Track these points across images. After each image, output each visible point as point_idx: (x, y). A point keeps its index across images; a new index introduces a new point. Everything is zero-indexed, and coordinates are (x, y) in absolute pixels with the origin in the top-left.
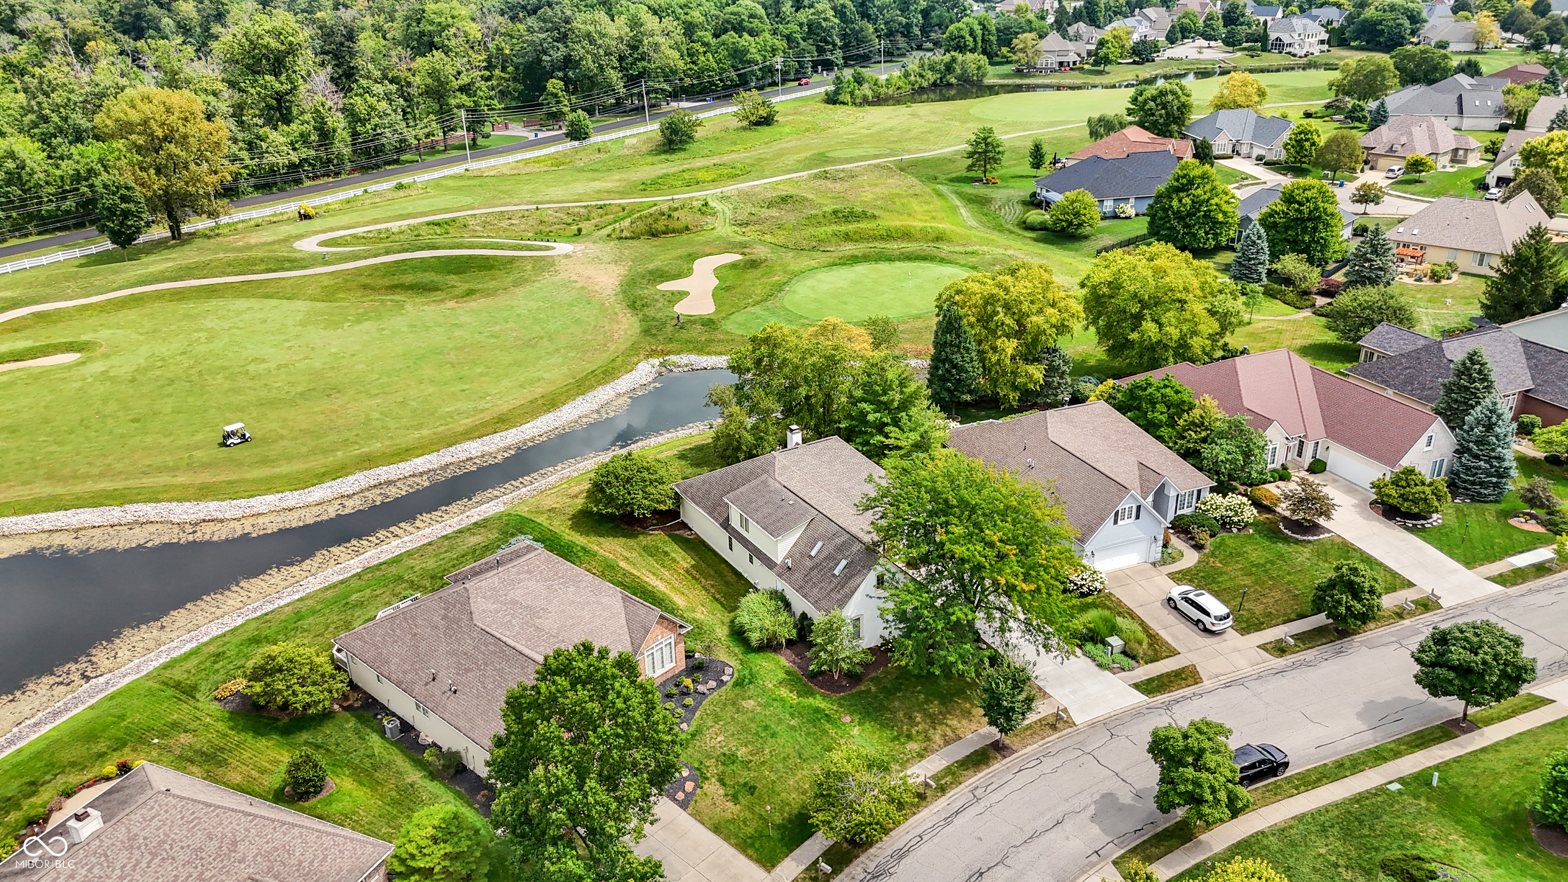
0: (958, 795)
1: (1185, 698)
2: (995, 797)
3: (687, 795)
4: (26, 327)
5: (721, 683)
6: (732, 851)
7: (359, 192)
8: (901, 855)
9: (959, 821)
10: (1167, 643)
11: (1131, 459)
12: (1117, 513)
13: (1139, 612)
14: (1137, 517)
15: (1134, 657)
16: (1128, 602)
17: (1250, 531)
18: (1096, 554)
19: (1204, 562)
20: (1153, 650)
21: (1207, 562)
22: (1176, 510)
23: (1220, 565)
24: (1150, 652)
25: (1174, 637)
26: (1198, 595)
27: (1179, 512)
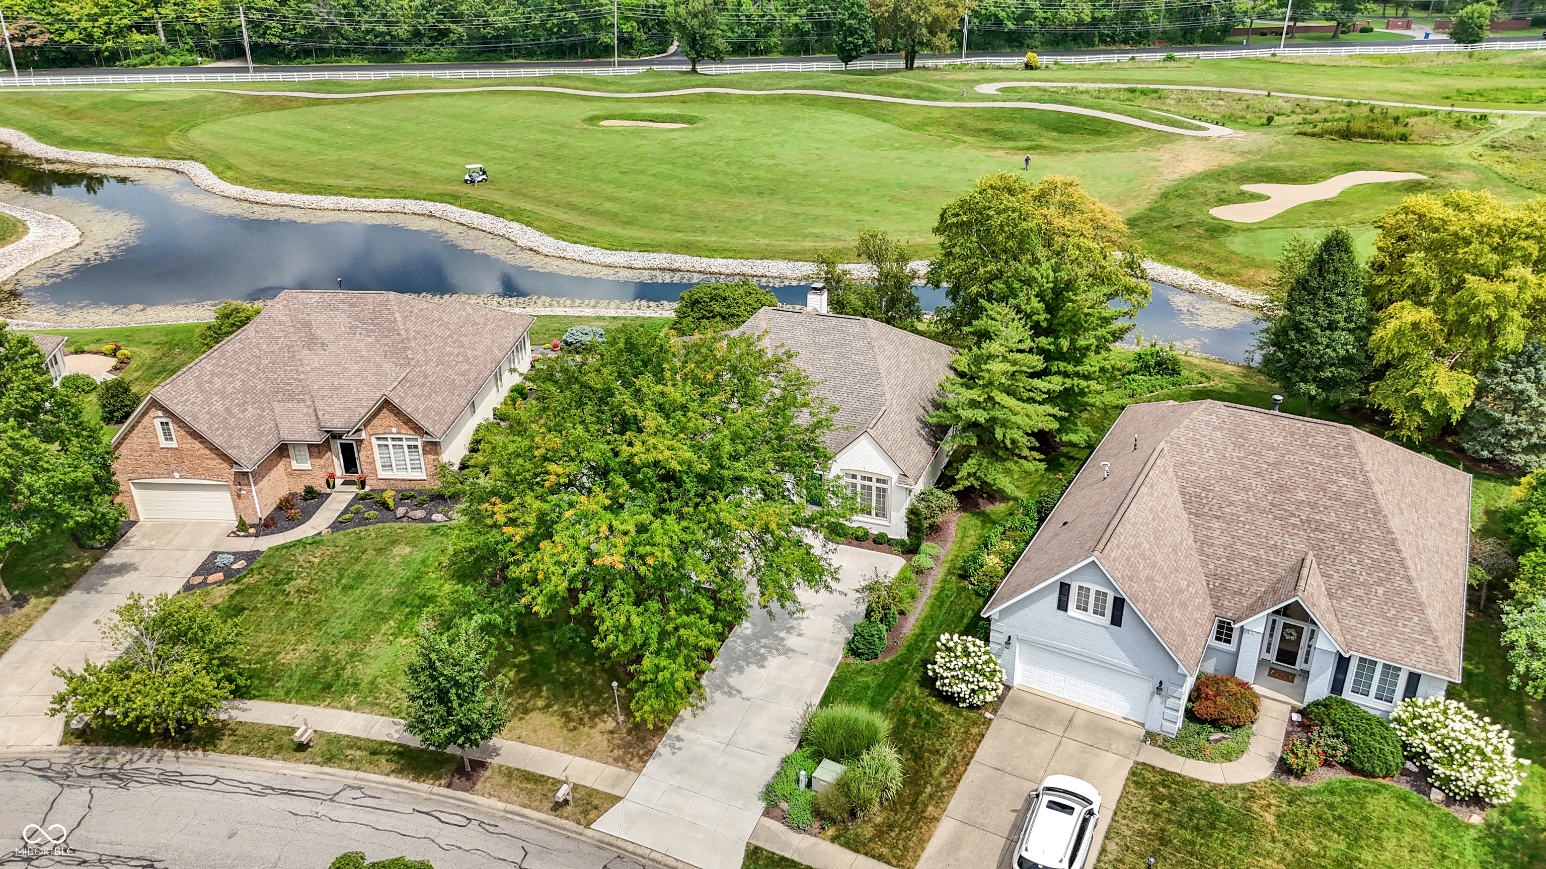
0: (333, 777)
3: (203, 583)
8: (166, 779)
10: (922, 843)
11: (1297, 545)
12: (1064, 588)
13: (973, 775)
14: (1116, 620)
15: (818, 813)
16: (986, 751)
17: (1477, 818)
18: (1017, 646)
19: (1250, 792)
20: (881, 833)
21: (1252, 797)
22: (1337, 686)
23: (1270, 819)
24: (868, 831)
25: (954, 845)
26: (1053, 805)
27: (1347, 694)
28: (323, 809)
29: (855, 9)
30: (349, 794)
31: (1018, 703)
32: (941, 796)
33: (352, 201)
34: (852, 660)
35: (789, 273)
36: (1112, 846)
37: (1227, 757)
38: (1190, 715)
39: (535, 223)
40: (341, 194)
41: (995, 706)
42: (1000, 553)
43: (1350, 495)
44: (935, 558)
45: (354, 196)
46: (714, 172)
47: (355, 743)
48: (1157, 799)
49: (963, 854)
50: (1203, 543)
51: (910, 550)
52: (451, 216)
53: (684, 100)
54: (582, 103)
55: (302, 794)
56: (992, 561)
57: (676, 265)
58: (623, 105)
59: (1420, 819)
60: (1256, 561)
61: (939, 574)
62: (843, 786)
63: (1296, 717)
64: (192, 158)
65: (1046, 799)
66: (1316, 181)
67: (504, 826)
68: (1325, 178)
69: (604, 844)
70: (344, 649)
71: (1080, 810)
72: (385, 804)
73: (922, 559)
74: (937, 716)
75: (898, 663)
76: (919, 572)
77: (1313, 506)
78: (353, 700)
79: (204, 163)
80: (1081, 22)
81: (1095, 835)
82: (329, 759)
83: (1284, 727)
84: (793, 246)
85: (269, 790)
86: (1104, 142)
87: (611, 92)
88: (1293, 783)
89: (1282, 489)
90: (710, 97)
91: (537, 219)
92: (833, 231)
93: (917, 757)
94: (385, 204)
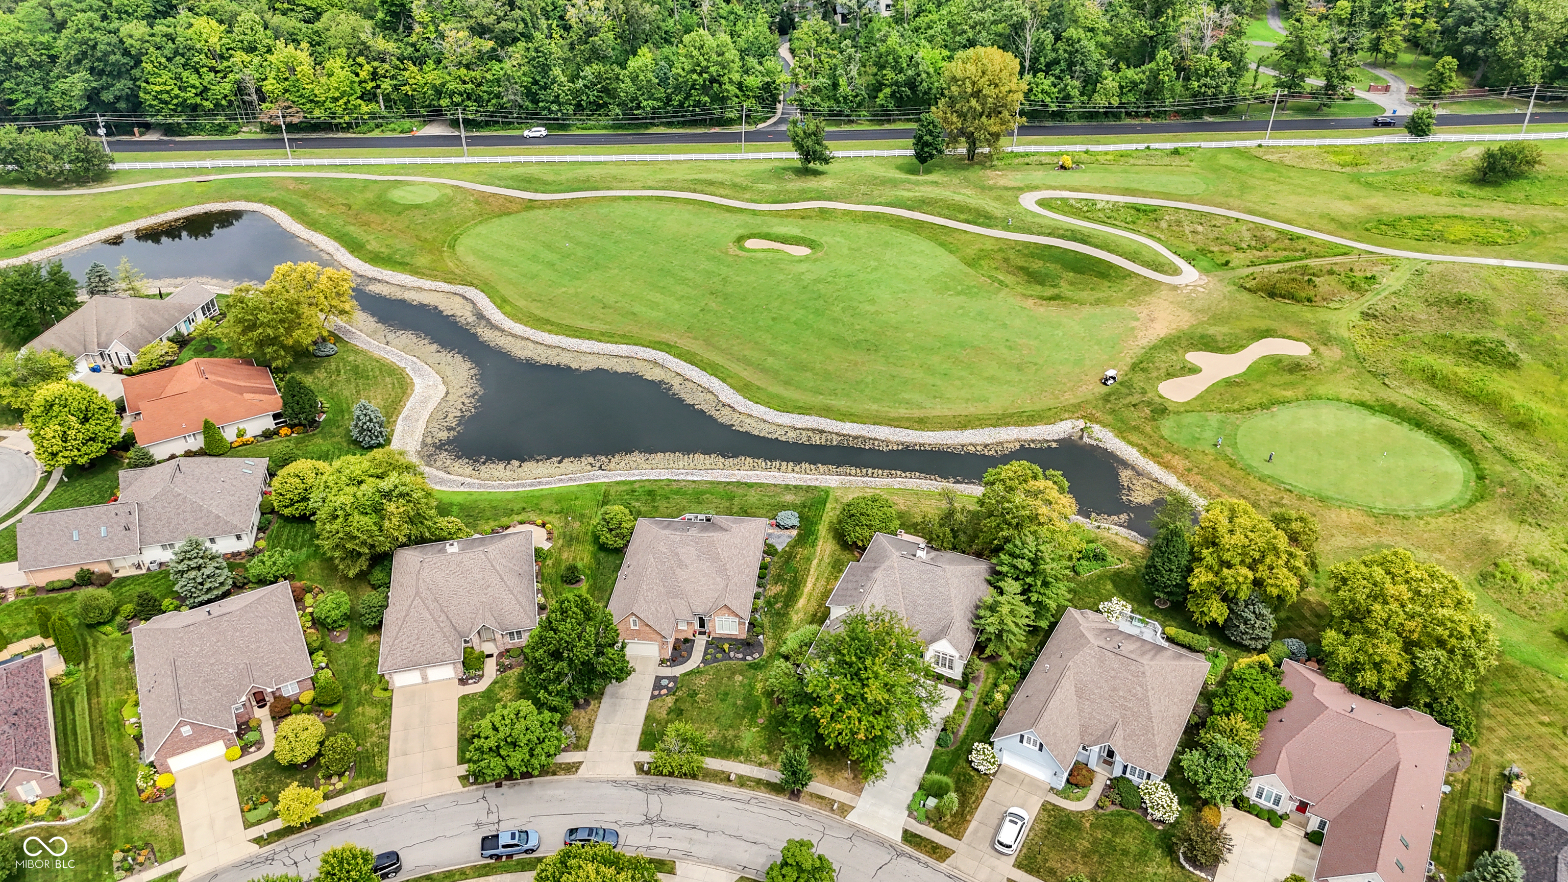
0: (745, 793)
1: (918, 860)
2: (756, 809)
3: (659, 694)
4: (810, 217)
5: (744, 659)
6: (640, 731)
7: (1142, 146)
8: (685, 792)
9: (726, 803)
10: (965, 830)
11: (1116, 715)
12: (1022, 736)
13: (985, 803)
14: (1041, 749)
15: (927, 817)
16: (989, 794)
17: (1160, 828)
18: (1004, 752)
19: (1082, 814)
20: (950, 825)
21: (1084, 816)
22: (1124, 772)
23: (1088, 825)
24: (946, 825)
25: (976, 831)
26: (1011, 821)
27: (1128, 775)
28: (747, 807)
29: (931, 127)
30: (753, 801)
31: (1004, 771)
32: (972, 813)
33: (601, 345)
34: (938, 748)
35: (891, 438)
36: (1031, 834)
37: (1078, 800)
38: (1068, 781)
39: (729, 380)
40: (592, 339)
41: (994, 774)
42: (1003, 693)
43: (1140, 696)
44: (974, 692)
45: (601, 341)
46: (835, 321)
47: (750, 779)
48: (1050, 816)
49: (979, 835)
50: (1081, 711)
51: (963, 686)
52: (669, 365)
53: (804, 215)
54: (728, 215)
55: (736, 800)
56: (999, 697)
57: (821, 427)
58: (759, 220)
59: (1140, 827)
60: (1100, 721)
61: (975, 701)
62: (937, 808)
63: (1108, 782)
64: (472, 284)
65: (1008, 818)
66: (1237, 350)
67: (814, 817)
68: (1243, 347)
69: (851, 826)
70: (731, 733)
71: (1020, 823)
72: (768, 805)
73: (969, 694)
74: (971, 777)
75: (957, 750)
76: (966, 700)
77: (1125, 698)
78: (742, 758)
79: (483, 291)
80: (1111, 106)
81: (1026, 830)
82: (742, 785)
83: (1103, 786)
84: (893, 413)
85: (723, 798)
86: (1105, 290)
87: (748, 201)
88: (1100, 811)
89: (1114, 689)
90: (823, 213)
91: (729, 376)
92: (916, 397)
93: (964, 795)
94: (624, 349)
